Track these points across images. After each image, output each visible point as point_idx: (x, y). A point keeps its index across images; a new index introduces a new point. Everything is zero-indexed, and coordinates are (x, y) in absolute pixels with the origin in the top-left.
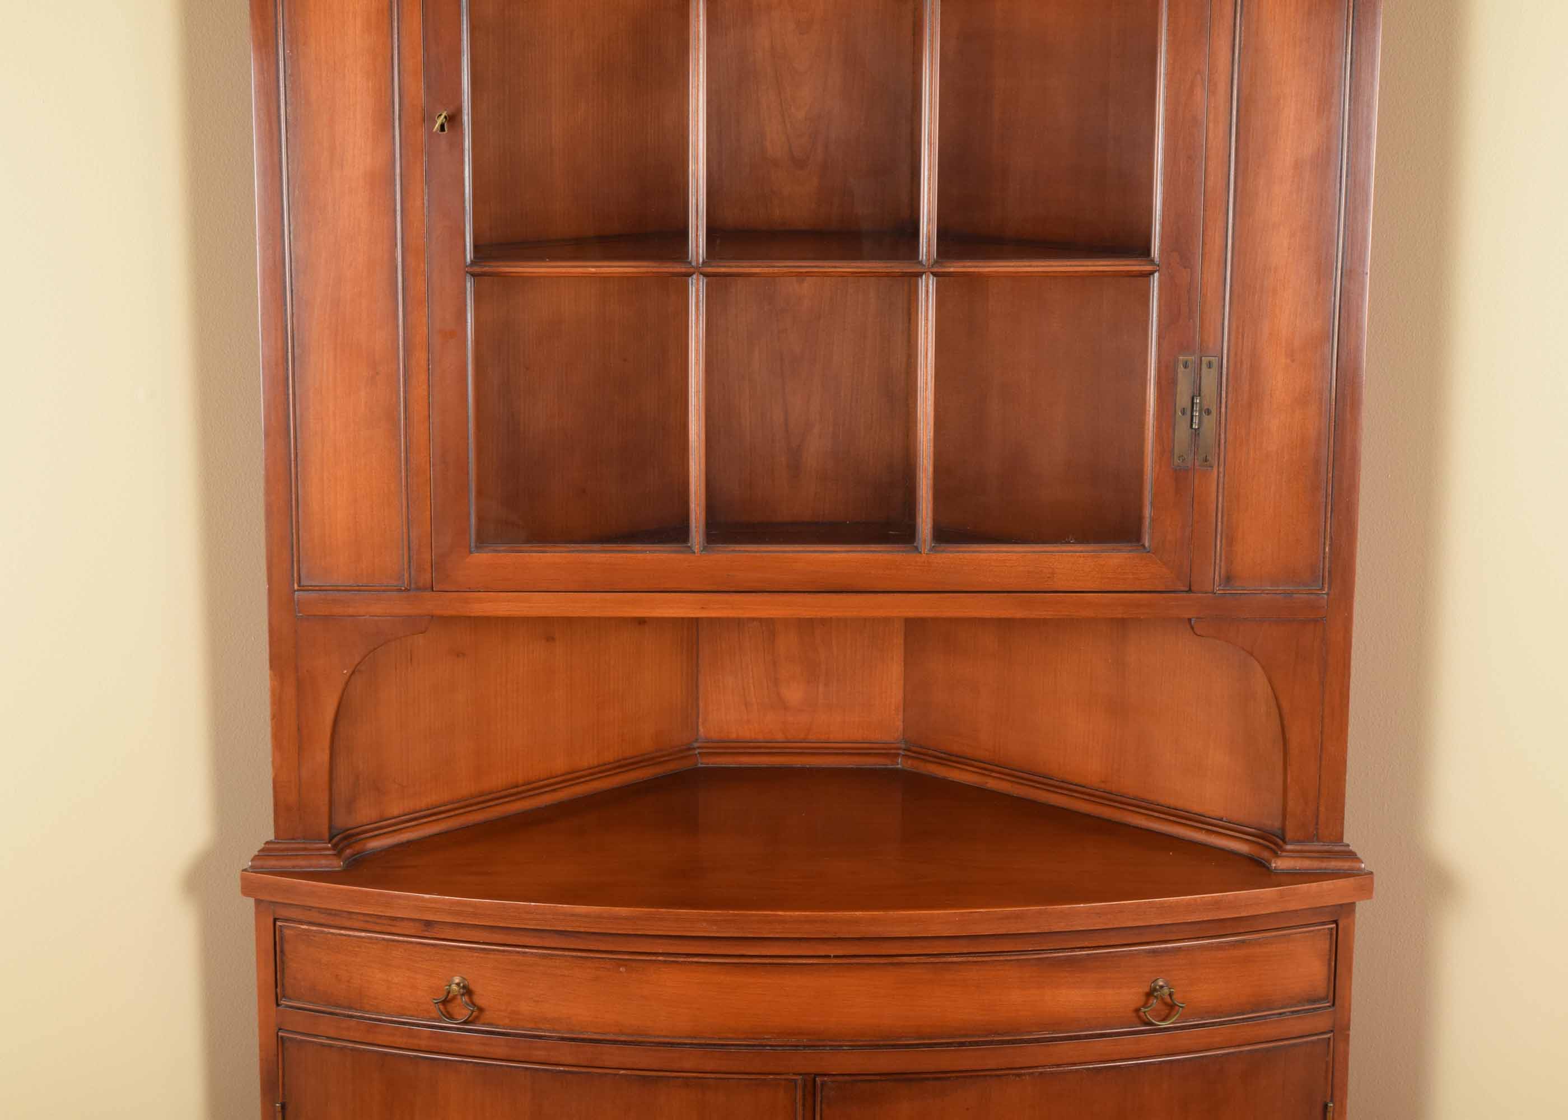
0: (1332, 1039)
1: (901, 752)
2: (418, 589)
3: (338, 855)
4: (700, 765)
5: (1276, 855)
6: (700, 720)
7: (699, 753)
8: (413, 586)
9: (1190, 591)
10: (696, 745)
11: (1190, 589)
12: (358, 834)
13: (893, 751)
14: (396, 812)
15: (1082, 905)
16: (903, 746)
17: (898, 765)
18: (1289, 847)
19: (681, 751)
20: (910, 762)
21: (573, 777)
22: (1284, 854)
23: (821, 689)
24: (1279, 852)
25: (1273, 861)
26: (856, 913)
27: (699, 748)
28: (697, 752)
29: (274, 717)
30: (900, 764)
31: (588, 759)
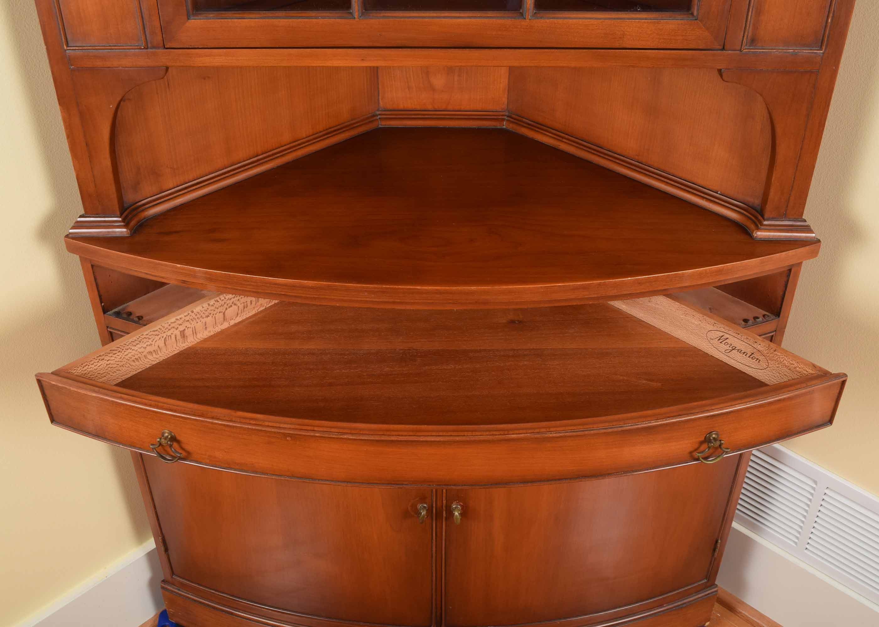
0: (774, 336)
1: (506, 118)
2: (153, 47)
3: (126, 226)
4: (380, 126)
5: (758, 229)
6: (380, 97)
7: (379, 118)
8: (149, 46)
9: (723, 49)
10: (378, 113)
11: (724, 48)
12: (144, 205)
13: (500, 117)
14: (171, 186)
15: (629, 279)
16: (507, 114)
17: (504, 126)
18: (765, 223)
19: (368, 118)
20: (511, 125)
21: (296, 144)
22: (762, 227)
23: (456, 78)
24: (759, 226)
25: (754, 232)
26: (472, 288)
27: (380, 115)
28: (379, 117)
29: (68, 137)
30: (505, 125)
31: (304, 132)
